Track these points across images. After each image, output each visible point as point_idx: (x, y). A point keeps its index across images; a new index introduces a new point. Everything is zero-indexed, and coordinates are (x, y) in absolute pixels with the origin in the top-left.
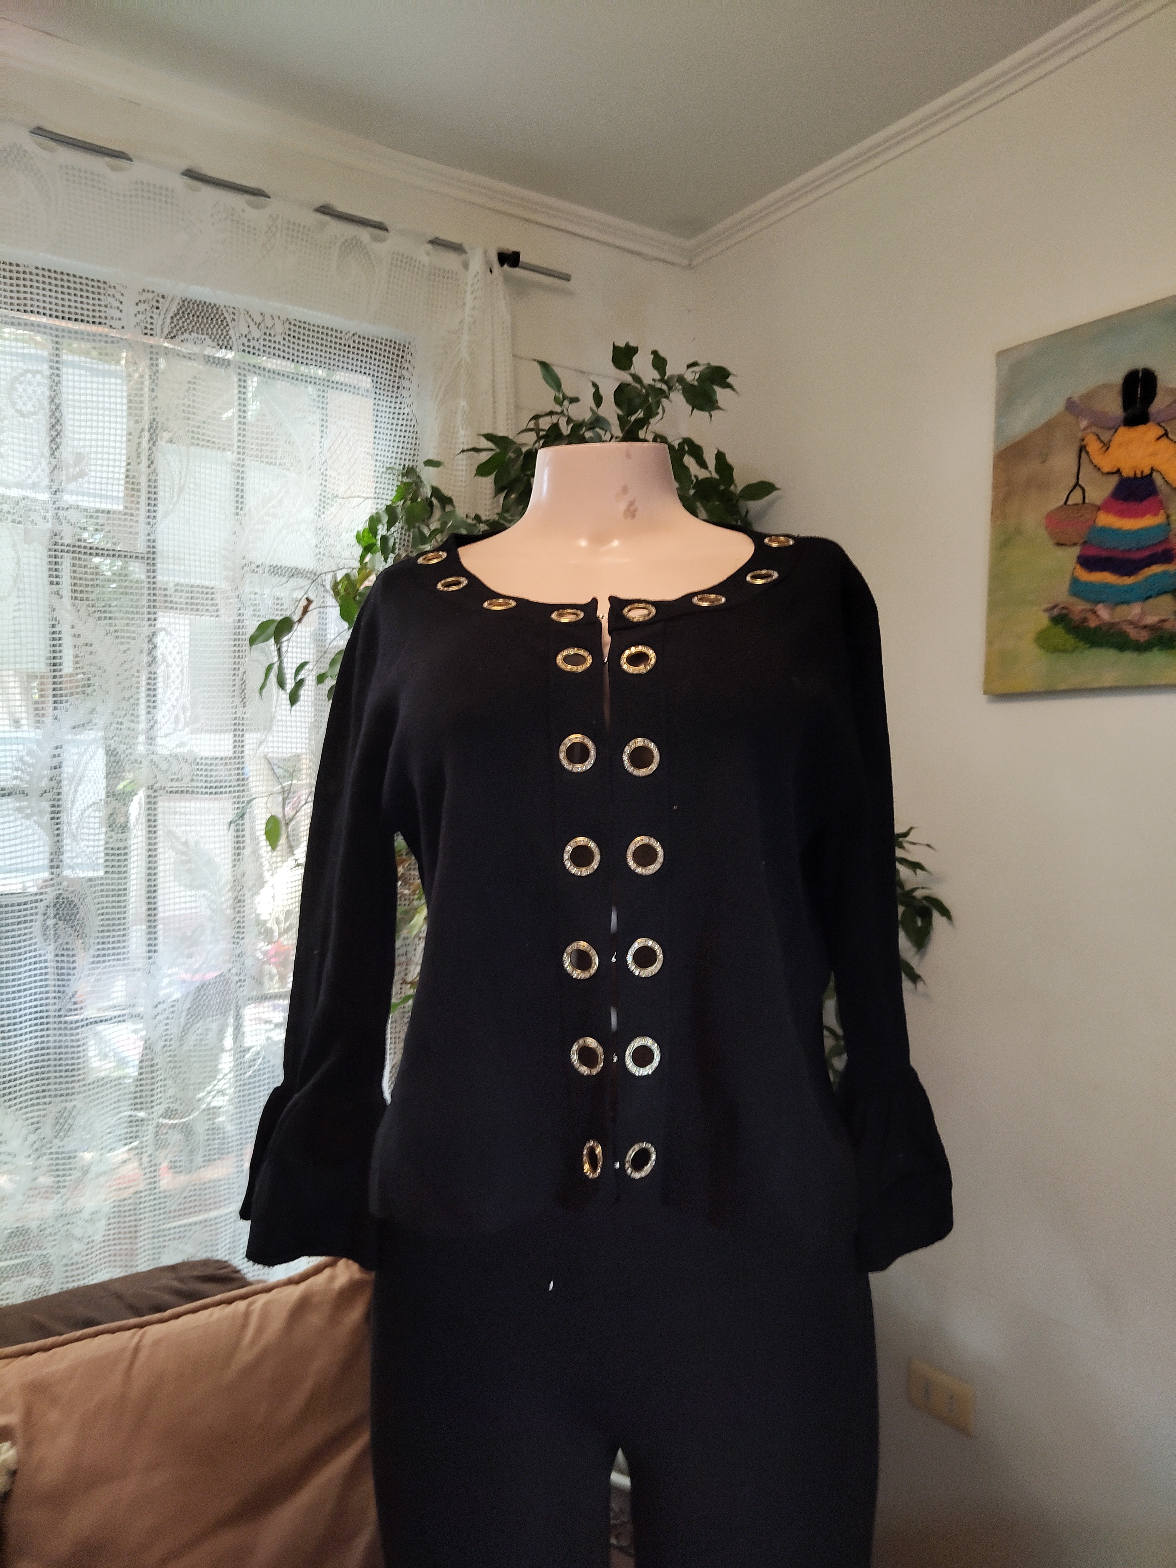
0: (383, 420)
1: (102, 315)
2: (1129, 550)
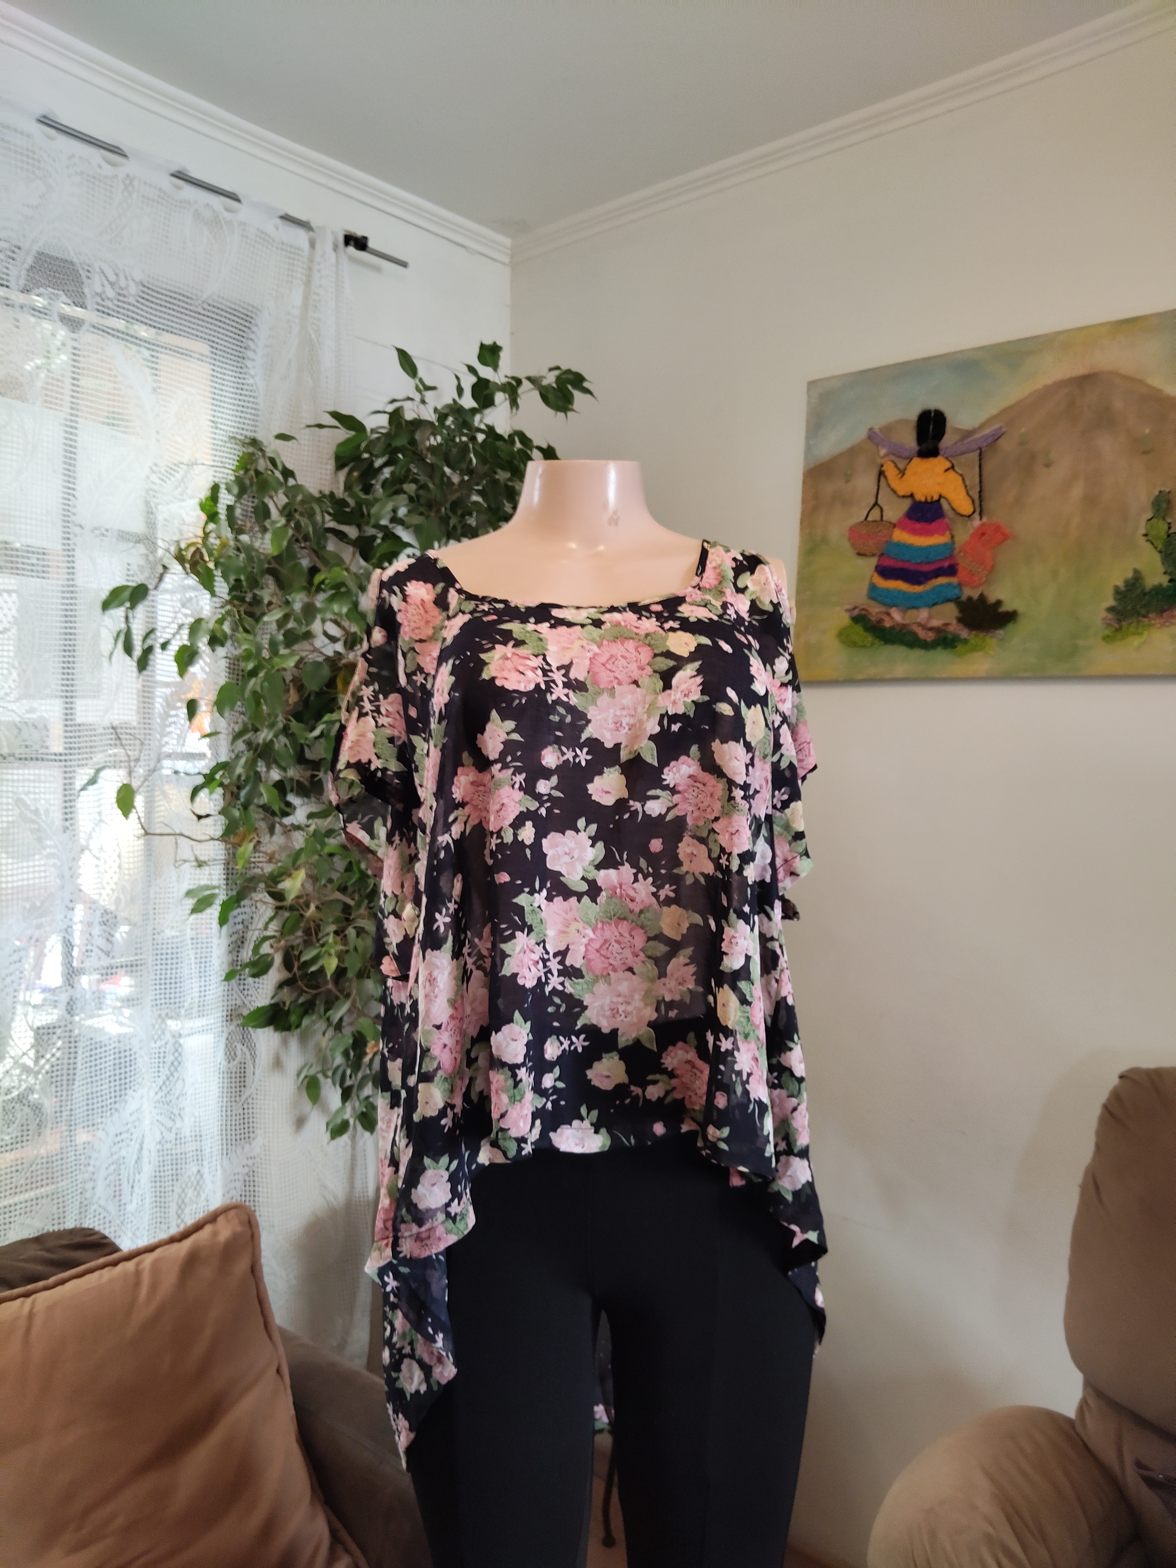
2: (919, 563)
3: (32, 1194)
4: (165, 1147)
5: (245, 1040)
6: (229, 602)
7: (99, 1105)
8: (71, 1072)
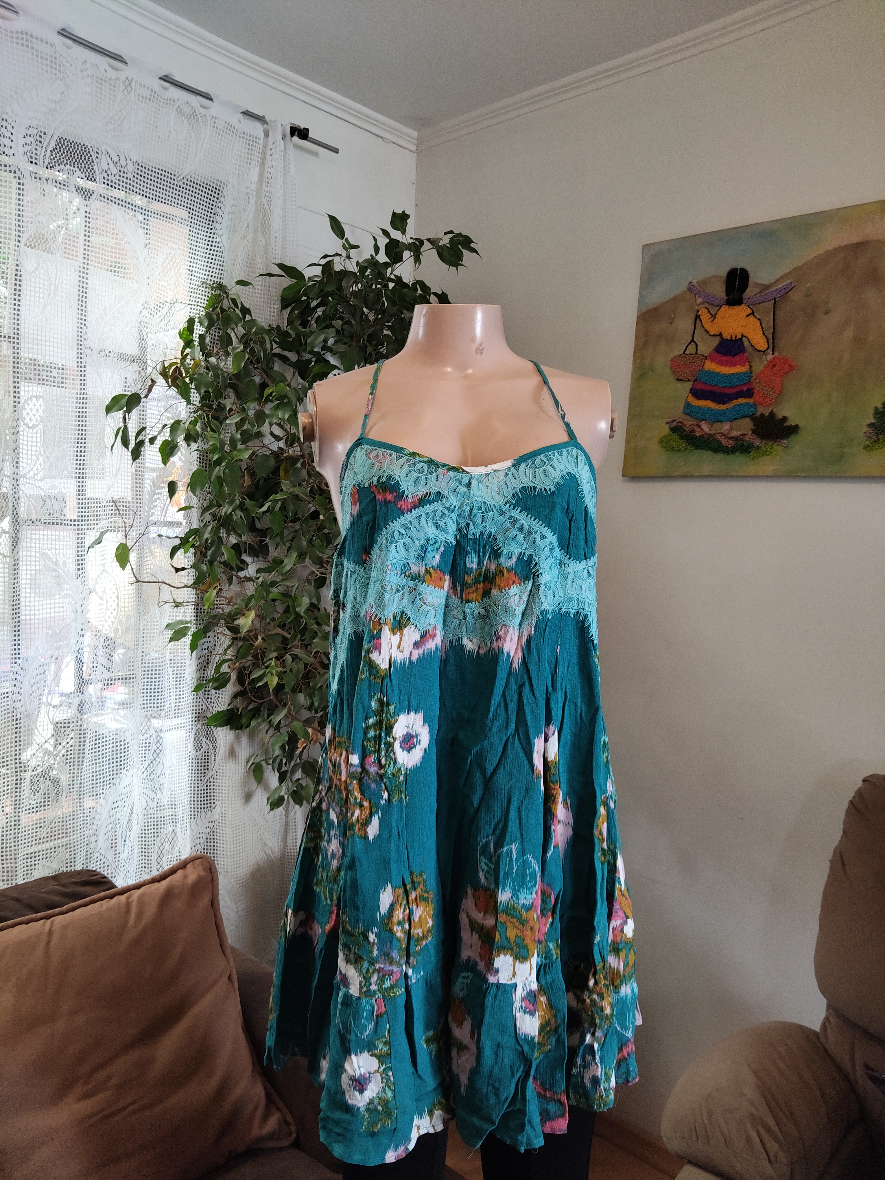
0: (200, 245)
2: (725, 388)
3: (52, 844)
4: (149, 813)
5: (210, 736)
6: (200, 408)
7: (101, 780)
8: (81, 755)
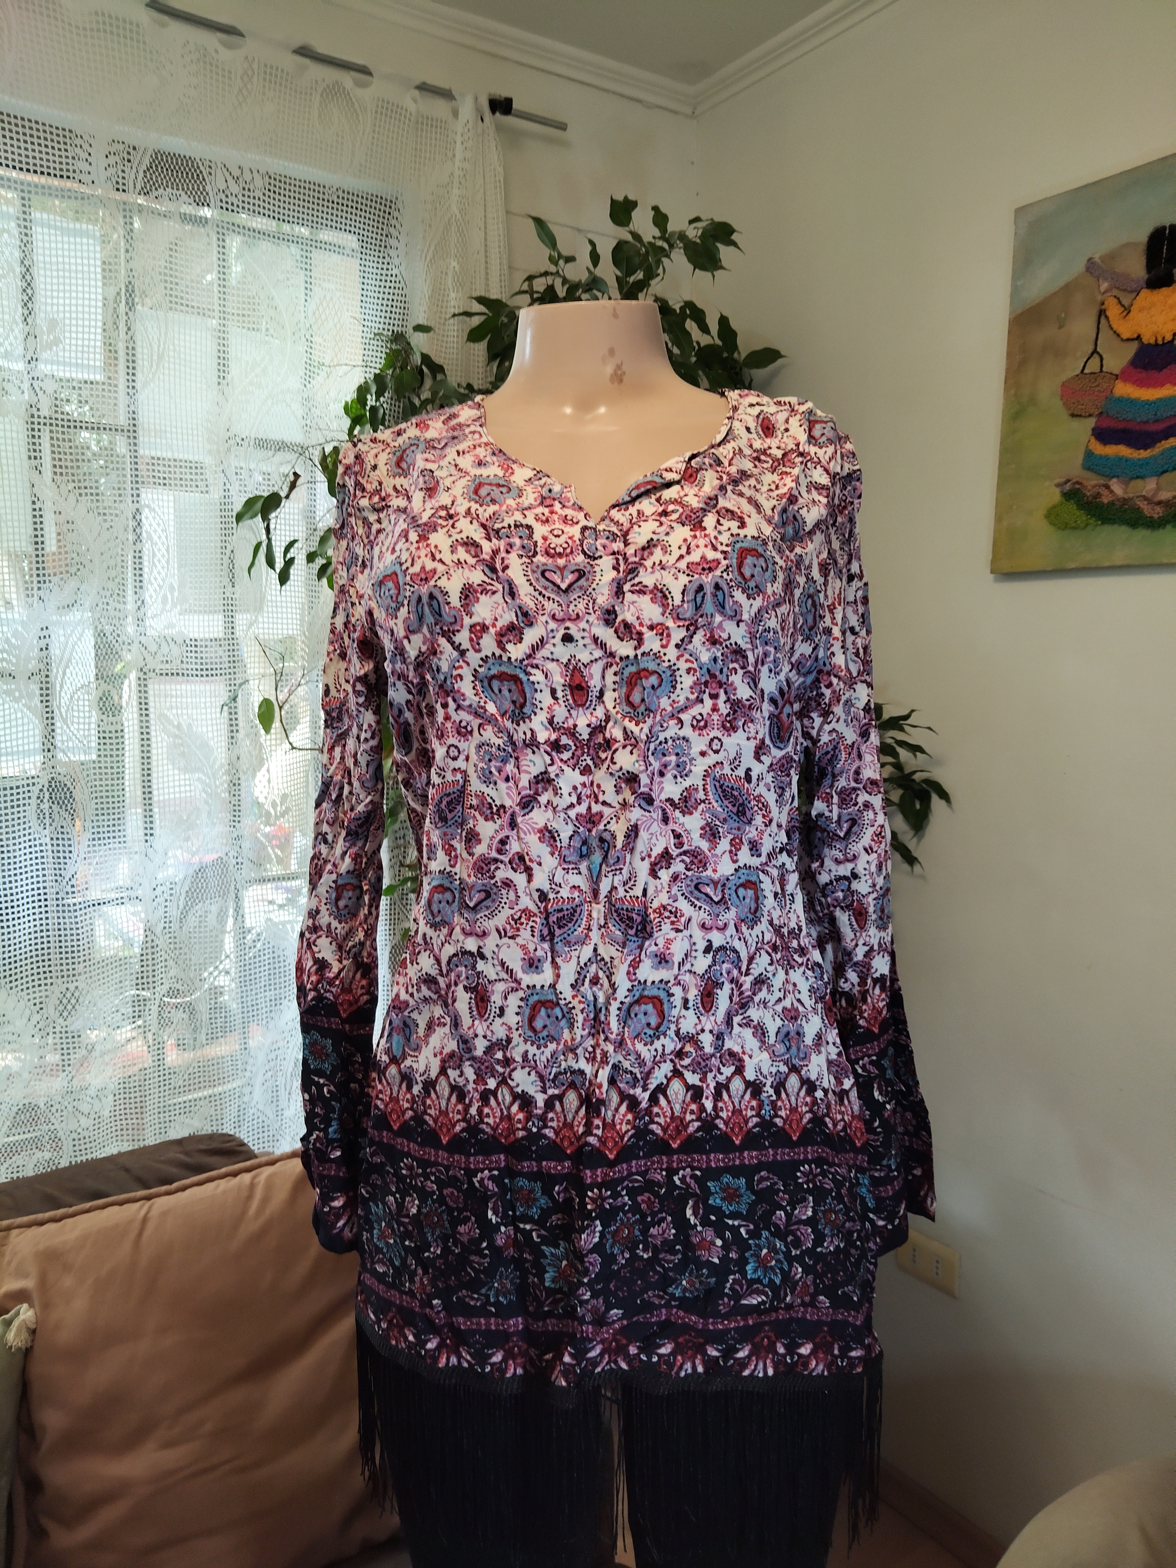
0: (370, 282)
1: (70, 167)
2: (1147, 422)
3: (190, 1096)
